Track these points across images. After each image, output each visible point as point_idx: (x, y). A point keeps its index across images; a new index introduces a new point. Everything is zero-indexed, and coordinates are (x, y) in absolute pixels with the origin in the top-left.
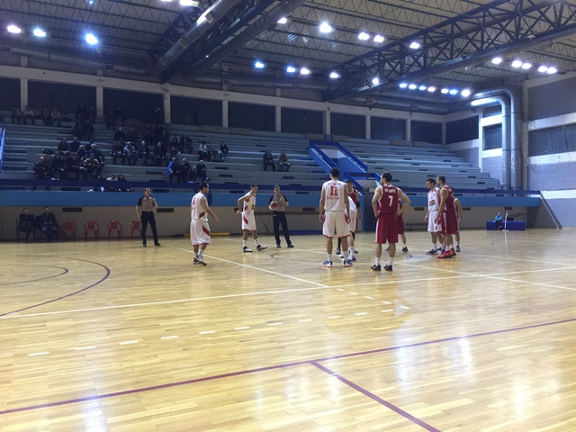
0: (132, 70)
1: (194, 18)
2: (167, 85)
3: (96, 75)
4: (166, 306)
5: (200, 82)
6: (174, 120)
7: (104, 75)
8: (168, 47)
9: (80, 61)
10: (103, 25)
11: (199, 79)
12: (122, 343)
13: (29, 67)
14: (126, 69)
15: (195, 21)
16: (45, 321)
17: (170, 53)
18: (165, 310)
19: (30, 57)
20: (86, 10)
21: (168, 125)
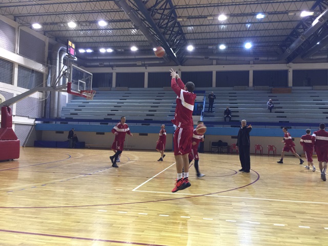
0: (270, 58)
1: (310, 22)
2: (291, 64)
3: (249, 64)
4: (298, 204)
5: (313, 59)
6: (294, 85)
7: (254, 64)
8: (292, 41)
9: (242, 58)
10: (255, 37)
11: (312, 58)
12: (275, 224)
13: (217, 65)
14: (266, 58)
15: (311, 24)
16: (231, 202)
17: (293, 45)
18: (298, 207)
19: (217, 60)
20: (246, 31)
21: (291, 87)
